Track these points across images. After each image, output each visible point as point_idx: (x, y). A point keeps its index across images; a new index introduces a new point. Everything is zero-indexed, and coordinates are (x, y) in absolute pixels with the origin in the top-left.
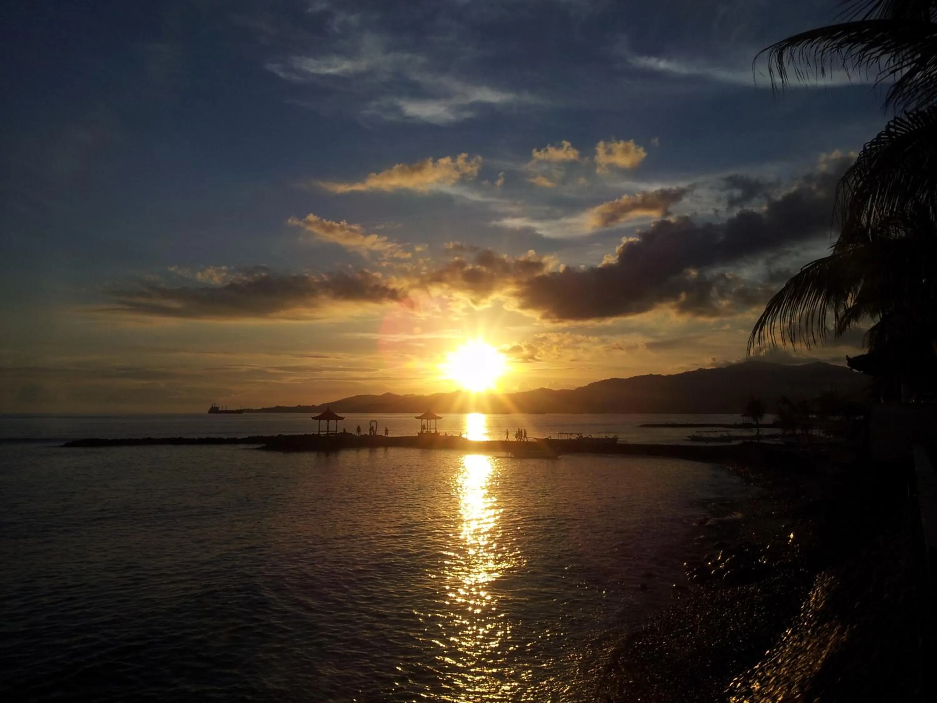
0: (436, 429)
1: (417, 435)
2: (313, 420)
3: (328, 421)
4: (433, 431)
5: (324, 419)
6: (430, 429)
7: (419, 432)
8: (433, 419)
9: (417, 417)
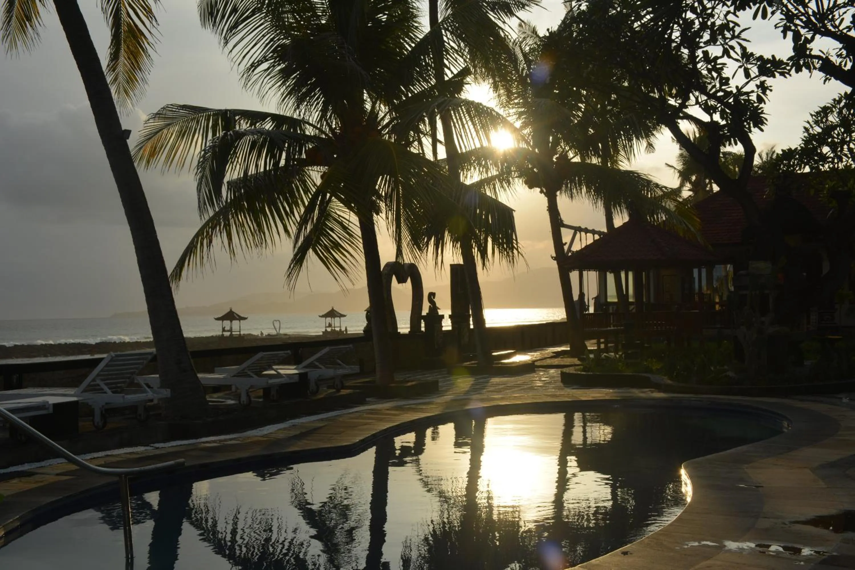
0: (340, 327)
1: (321, 334)
2: (217, 321)
3: (231, 322)
4: (338, 329)
5: (227, 319)
6: (334, 327)
7: (324, 330)
8: (338, 317)
9: (321, 315)
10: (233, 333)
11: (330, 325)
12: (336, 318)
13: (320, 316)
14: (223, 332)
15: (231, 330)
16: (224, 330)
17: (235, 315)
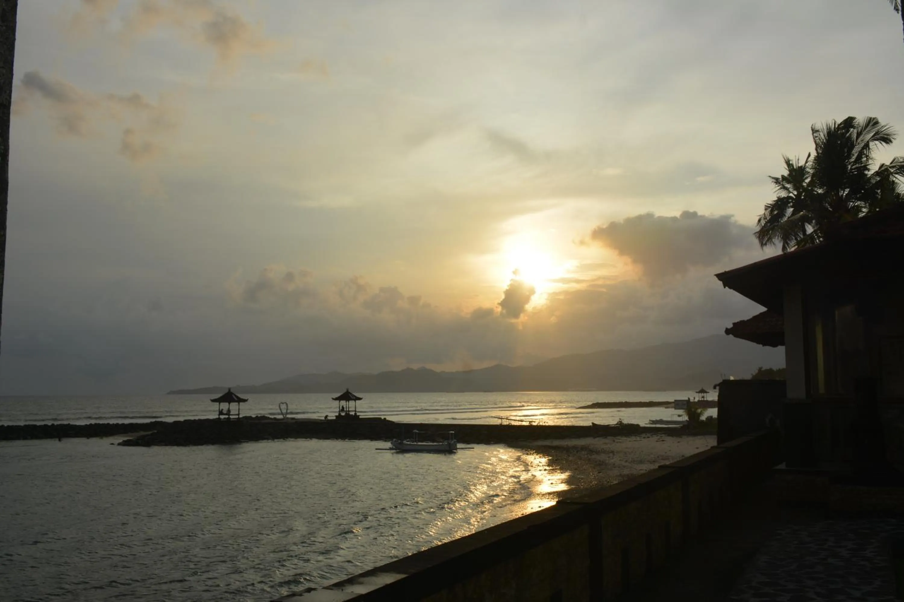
0: (355, 411)
1: (335, 418)
2: (213, 403)
4: (352, 413)
7: (337, 414)
8: (352, 400)
9: (334, 397)
10: (231, 417)
11: (343, 409)
12: (350, 402)
13: (333, 399)
14: (219, 415)
15: (229, 412)
16: (221, 413)
17: (234, 397)
